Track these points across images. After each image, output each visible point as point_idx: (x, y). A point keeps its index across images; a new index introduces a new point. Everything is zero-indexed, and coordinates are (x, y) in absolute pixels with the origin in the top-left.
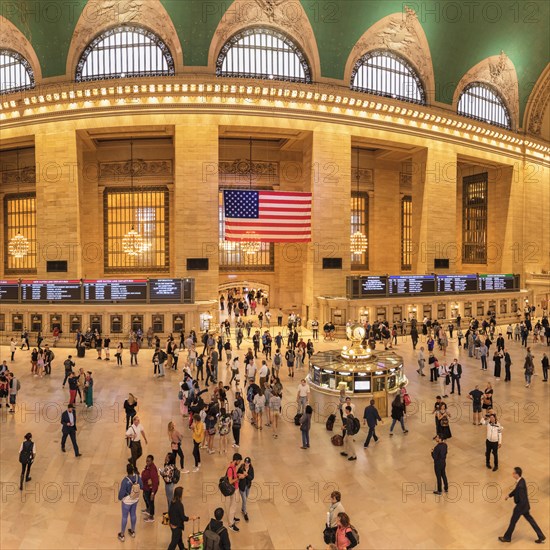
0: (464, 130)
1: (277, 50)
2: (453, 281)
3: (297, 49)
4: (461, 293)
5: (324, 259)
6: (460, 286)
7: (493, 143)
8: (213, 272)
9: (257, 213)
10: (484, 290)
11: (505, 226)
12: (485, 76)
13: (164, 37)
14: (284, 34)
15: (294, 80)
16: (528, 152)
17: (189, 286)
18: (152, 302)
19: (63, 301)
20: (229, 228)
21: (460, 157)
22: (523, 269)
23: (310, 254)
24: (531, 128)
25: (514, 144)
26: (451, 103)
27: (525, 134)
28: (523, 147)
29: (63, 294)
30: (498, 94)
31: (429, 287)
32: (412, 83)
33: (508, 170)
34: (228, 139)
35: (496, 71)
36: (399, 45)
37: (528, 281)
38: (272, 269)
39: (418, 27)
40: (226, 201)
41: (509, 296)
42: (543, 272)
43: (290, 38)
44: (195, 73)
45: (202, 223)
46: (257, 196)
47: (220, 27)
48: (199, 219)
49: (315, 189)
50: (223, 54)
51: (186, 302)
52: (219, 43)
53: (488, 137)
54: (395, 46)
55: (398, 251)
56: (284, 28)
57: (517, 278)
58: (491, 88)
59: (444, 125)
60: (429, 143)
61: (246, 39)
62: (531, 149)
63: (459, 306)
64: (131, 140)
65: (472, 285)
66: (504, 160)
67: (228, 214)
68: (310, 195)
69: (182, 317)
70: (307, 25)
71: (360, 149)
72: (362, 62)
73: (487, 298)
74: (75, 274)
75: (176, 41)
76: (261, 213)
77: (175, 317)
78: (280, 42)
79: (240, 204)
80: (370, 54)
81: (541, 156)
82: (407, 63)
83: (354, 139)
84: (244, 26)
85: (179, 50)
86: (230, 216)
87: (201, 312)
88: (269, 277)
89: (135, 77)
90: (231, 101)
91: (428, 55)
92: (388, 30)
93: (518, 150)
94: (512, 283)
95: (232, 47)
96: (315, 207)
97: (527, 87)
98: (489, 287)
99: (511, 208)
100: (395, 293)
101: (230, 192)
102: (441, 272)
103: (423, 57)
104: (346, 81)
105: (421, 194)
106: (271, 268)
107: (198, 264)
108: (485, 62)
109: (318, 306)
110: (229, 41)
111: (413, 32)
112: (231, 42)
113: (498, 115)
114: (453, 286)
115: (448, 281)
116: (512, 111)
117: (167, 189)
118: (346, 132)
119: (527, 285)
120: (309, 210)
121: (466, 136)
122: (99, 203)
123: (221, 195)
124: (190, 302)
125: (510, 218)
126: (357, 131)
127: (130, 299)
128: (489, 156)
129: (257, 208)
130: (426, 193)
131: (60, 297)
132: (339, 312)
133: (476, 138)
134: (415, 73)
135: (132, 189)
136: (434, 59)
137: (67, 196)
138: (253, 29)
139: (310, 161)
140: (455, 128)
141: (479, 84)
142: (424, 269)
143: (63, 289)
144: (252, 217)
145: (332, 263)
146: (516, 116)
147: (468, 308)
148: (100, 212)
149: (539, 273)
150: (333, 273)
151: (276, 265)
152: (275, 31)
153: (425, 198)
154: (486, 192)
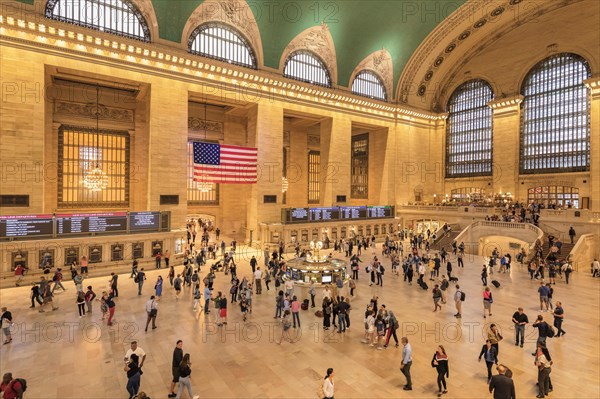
0: (356, 105)
1: (233, 43)
2: (350, 212)
3: (247, 44)
4: (356, 219)
5: (265, 196)
6: (355, 215)
7: (375, 112)
8: (182, 206)
9: (218, 161)
10: (371, 218)
11: (382, 171)
12: (370, 65)
13: (142, 10)
14: (239, 32)
15: (245, 66)
16: (399, 116)
17: (166, 217)
18: (131, 233)
19: (30, 237)
20: (197, 171)
21: (353, 123)
22: (395, 202)
23: (254, 193)
24: (401, 98)
25: (389, 112)
26: (347, 86)
27: (397, 103)
28: (396, 113)
29: (29, 229)
30: (378, 77)
31: (335, 215)
32: (323, 73)
33: (385, 130)
34: (196, 103)
35: (377, 61)
36: (315, 47)
37: (399, 211)
38: (218, 204)
39: (329, 35)
40: (195, 150)
41: (387, 221)
42: (409, 204)
43: (243, 36)
44: (170, 47)
45: (175, 167)
46: (219, 149)
47: (192, 16)
48: (171, 163)
49: (259, 145)
50: (193, 37)
51: (163, 231)
52: (191, 27)
53: (372, 108)
54: (312, 48)
55: (306, 190)
56: (239, 28)
57: (393, 208)
58: (374, 73)
59: (343, 102)
60: (333, 114)
61: (211, 30)
62: (402, 114)
63: (355, 229)
64: (98, 86)
65: (363, 214)
66: (382, 123)
67: (196, 160)
68: (256, 149)
69: (161, 243)
70: (256, 29)
71: (289, 118)
72: (290, 58)
73: (373, 222)
74: (40, 209)
75: (153, 16)
76: (221, 161)
77: (154, 244)
78: (236, 38)
79: (206, 154)
80: (296, 53)
81: (408, 118)
82: (319, 59)
83: (285, 111)
84: (210, 20)
85: (156, 25)
86: (198, 162)
87: (176, 239)
88: (214, 209)
89: (111, 33)
90: (199, 74)
91: (334, 54)
92: (309, 37)
93: (392, 115)
94: (389, 212)
95: (200, 33)
96: (260, 158)
97: (399, 70)
98: (374, 215)
99: (387, 158)
100: (313, 220)
101: (198, 144)
102: (341, 204)
103: (331, 55)
104: (280, 71)
105: (328, 150)
106: (216, 203)
107: (170, 199)
108: (371, 56)
109: (260, 230)
110: (198, 28)
111: (325, 39)
112: (199, 30)
113: (378, 92)
114: (350, 216)
115: (347, 210)
116: (387, 88)
117: (128, 134)
118: (280, 106)
119: (398, 213)
120: (255, 160)
121: (358, 108)
122: (53, 138)
123: (192, 145)
124: (166, 230)
125: (386, 165)
126: (287, 106)
127: (110, 231)
128: (373, 122)
129: (219, 157)
130: (331, 149)
131: (25, 233)
132: (277, 234)
133: (364, 110)
134: (324, 66)
135: (97, 131)
136: (338, 56)
137: (32, 128)
138: (216, 24)
139: (255, 124)
140: (350, 103)
141: (365, 71)
142: (329, 202)
143: (29, 225)
144: (215, 164)
145: (270, 199)
146: (390, 91)
147: (360, 230)
148: (54, 148)
149: (406, 205)
150: (270, 206)
151: (221, 200)
152: (232, 29)
153: (331, 152)
154: (367, 147)
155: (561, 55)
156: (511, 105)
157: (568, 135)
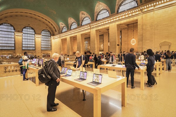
155: (30, 27)
156: (21, 34)
157: (31, 43)
